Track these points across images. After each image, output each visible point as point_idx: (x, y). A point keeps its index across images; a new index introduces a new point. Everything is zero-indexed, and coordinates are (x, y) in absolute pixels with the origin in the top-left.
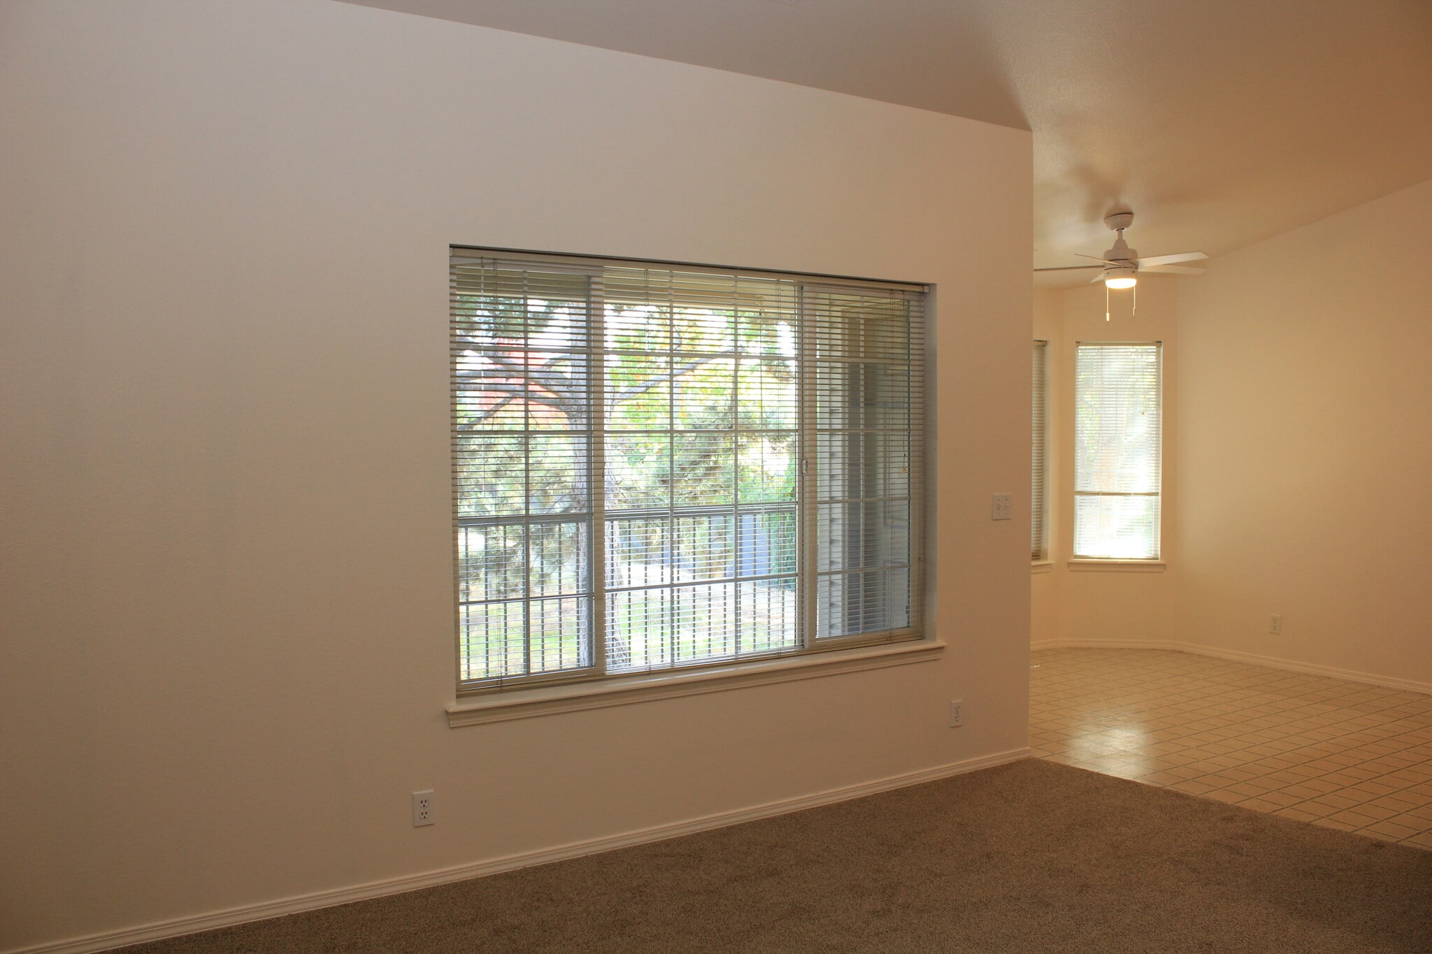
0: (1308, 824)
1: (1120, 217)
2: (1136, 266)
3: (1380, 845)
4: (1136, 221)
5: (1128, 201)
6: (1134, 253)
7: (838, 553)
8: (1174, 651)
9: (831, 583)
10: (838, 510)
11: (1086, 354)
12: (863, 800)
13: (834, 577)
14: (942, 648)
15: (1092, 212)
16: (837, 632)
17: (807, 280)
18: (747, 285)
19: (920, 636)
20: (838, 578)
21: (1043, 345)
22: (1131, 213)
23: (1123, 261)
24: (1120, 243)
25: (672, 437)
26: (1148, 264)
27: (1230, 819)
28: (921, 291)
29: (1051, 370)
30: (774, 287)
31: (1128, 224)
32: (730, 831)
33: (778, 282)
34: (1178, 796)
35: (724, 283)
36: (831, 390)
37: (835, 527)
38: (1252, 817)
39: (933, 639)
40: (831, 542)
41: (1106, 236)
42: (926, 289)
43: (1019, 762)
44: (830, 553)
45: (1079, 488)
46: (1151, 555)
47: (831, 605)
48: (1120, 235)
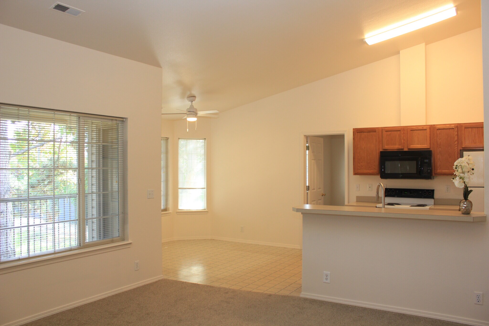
0: (250, 292)
1: (192, 97)
2: (197, 114)
3: (270, 295)
4: (197, 99)
5: (194, 92)
6: (196, 109)
7: (95, 212)
8: (211, 240)
9: (93, 222)
10: (94, 196)
11: (182, 142)
12: (104, 299)
13: (94, 220)
14: (131, 243)
15: (183, 95)
16: (95, 239)
17: (80, 115)
18: (59, 116)
19: (123, 240)
20: (95, 220)
21: (167, 139)
22: (195, 97)
23: (192, 112)
24: (192, 106)
25: (28, 171)
26: (200, 113)
27: (227, 293)
28: (123, 120)
29: (170, 148)
30: (69, 117)
31: (194, 100)
32: (53, 316)
33: (70, 115)
34: (211, 287)
35: (50, 114)
36: (92, 154)
37: (93, 202)
38: (234, 291)
39: (128, 240)
40: (92, 207)
41: (187, 103)
42: (124, 120)
43: (159, 281)
44: (92, 211)
45: (180, 187)
46: (204, 208)
47: (93, 230)
48: (192, 104)
